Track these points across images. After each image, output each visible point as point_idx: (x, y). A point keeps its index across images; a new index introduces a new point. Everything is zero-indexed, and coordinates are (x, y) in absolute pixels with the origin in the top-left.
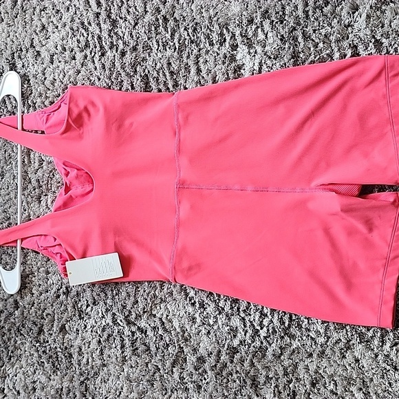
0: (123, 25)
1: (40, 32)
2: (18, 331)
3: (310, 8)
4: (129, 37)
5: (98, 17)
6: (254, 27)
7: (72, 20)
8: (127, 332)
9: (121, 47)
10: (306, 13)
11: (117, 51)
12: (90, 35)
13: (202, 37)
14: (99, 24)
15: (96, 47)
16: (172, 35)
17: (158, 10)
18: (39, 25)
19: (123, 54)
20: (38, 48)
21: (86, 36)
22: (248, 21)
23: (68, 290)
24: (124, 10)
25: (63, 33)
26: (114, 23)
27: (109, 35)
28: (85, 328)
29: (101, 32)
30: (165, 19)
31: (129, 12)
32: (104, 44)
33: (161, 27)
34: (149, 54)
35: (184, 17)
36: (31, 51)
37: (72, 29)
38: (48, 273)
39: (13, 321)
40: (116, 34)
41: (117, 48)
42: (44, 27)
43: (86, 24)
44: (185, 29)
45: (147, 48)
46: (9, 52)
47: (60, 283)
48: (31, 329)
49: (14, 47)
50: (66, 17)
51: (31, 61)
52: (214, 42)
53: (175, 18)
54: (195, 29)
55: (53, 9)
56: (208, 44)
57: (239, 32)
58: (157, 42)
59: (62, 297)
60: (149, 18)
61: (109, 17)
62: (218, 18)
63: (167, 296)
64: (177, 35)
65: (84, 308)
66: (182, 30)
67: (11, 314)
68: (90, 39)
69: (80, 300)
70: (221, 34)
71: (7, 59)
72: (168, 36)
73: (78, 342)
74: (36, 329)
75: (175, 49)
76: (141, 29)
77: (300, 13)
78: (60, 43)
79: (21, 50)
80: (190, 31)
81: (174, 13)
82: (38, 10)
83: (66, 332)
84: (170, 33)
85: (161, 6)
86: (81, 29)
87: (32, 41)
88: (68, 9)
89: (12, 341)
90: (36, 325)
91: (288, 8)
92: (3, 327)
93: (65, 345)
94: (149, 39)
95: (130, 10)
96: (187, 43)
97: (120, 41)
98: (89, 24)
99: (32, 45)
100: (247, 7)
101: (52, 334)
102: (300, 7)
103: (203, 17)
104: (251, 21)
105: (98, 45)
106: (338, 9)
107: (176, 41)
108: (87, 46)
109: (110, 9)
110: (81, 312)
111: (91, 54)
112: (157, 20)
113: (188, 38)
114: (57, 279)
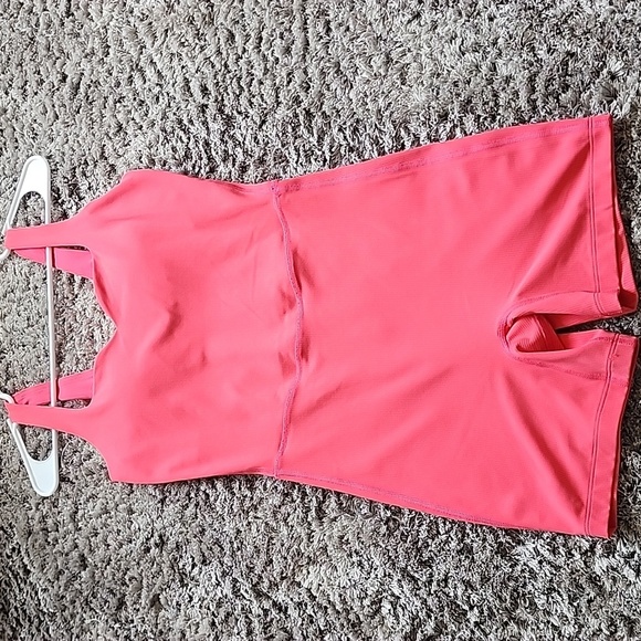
0: (243, 124)
1: (115, 135)
2: (87, 604)
3: (538, 95)
4: (253, 143)
5: (204, 112)
6: (449, 126)
7: (164, 117)
8: (256, 610)
9: (240, 157)
10: (532, 103)
11: (234, 165)
12: (192, 140)
13: (367, 143)
14: (205, 123)
15: (201, 159)
16: (320, 139)
17: (297, 101)
18: (113, 124)
19: (244, 169)
20: (111, 161)
21: (186, 141)
22: (439, 116)
23: (162, 540)
24: (243, 101)
25: (151, 137)
26: (229, 121)
27: (222, 140)
28: (190, 602)
29: (208, 134)
30: (308, 114)
31: (251, 104)
32: (214, 153)
33: (302, 127)
34: (284, 169)
35: (338, 111)
36: (101, 164)
37: (164, 130)
38: (131, 512)
39: (79, 587)
40: (232, 137)
41: (234, 160)
42: (120, 127)
43: (185, 122)
44: (340, 130)
45: (281, 159)
46: (67, 166)
47: (149, 529)
48: (106, 602)
49: (75, 158)
50: (155, 111)
51: (102, 180)
52: (386, 149)
53: (324, 113)
54: (356, 130)
55: (135, 99)
56: (376, 152)
57: (425, 134)
58: (297, 150)
59: (154, 551)
60: (282, 112)
61: (221, 111)
62: (392, 112)
63: (318, 553)
64: (327, 140)
65: (188, 568)
66: (335, 131)
67: (75, 577)
68: (191, 145)
69: (181, 557)
70: (397, 138)
71: (65, 178)
72: (314, 140)
73: (179, 624)
74: (113, 601)
75: (325, 160)
76: (270, 131)
77: (522, 103)
78: (146, 152)
79: (86, 163)
80: (348, 132)
81: (322, 104)
82: (110, 101)
83: (160, 607)
84: (316, 136)
85: (302, 95)
86: (177, 131)
87: (102, 149)
88: (158, 98)
89: (77, 620)
90: (115, 595)
91: (502, 95)
92: (63, 597)
93: (159, 627)
94: (283, 146)
95: (254, 100)
96: (343, 152)
97: (238, 149)
98: (191, 122)
99: (102, 156)
100: (438, 94)
101: (138, 610)
102: (523, 94)
103: (368, 110)
104: (444, 117)
105: (204, 156)
106: (584, 96)
107: (326, 148)
108: (187, 156)
109: (223, 100)
110: (183, 575)
111: (194, 168)
112: (296, 116)
113: (344, 143)
114: (145, 521)
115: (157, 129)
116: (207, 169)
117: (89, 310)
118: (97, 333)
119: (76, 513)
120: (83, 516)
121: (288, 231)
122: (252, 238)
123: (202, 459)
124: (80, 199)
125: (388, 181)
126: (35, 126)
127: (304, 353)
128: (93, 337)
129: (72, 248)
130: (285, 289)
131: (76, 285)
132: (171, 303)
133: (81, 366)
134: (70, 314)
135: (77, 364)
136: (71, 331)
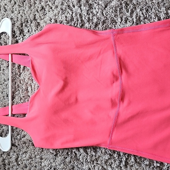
115: (59, 9)
116: (81, 25)
117: (26, 79)
118: (29, 89)
119: (18, 158)
120: (21, 159)
121: (116, 50)
122: (100, 52)
124: (24, 36)
125: (163, 30)
126: (6, 6)
128: (27, 90)
129: (20, 54)
131: (21, 70)
132: (64, 77)
133: (22, 101)
134: (18, 81)
135: (20, 100)
136: (18, 87)
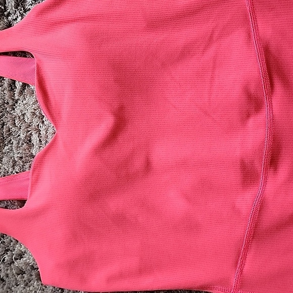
117: (28, 115)
118: (35, 138)
121: (256, 27)
122: (211, 37)
123: (142, 271)
124: (25, 11)
127: (273, 162)
128: (30, 141)
130: (252, 90)
131: (17, 91)
133: (17, 169)
134: (9, 119)
135: (13, 166)
136: (10, 135)
